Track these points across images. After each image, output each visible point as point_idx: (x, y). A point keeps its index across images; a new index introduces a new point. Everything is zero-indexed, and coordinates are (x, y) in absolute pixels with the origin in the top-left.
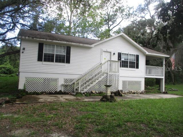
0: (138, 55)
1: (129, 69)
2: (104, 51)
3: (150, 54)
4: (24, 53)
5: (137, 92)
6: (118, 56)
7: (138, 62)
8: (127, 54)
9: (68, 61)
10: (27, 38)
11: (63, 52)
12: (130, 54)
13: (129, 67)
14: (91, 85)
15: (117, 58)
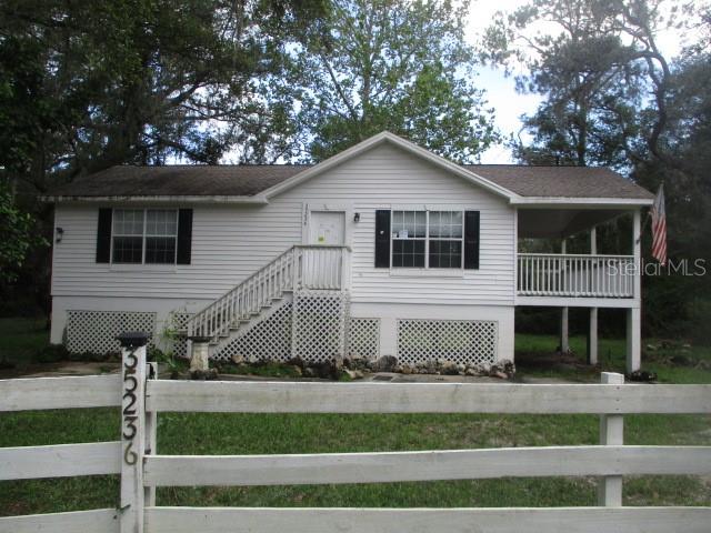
0: (477, 214)
1: (427, 271)
2: (312, 212)
3: (531, 200)
4: (63, 241)
5: (467, 368)
6: (374, 226)
7: (478, 239)
8: (422, 214)
9: (185, 258)
10: (60, 199)
11: (167, 230)
12: (431, 213)
13: (431, 265)
14: (233, 336)
15: (374, 231)
